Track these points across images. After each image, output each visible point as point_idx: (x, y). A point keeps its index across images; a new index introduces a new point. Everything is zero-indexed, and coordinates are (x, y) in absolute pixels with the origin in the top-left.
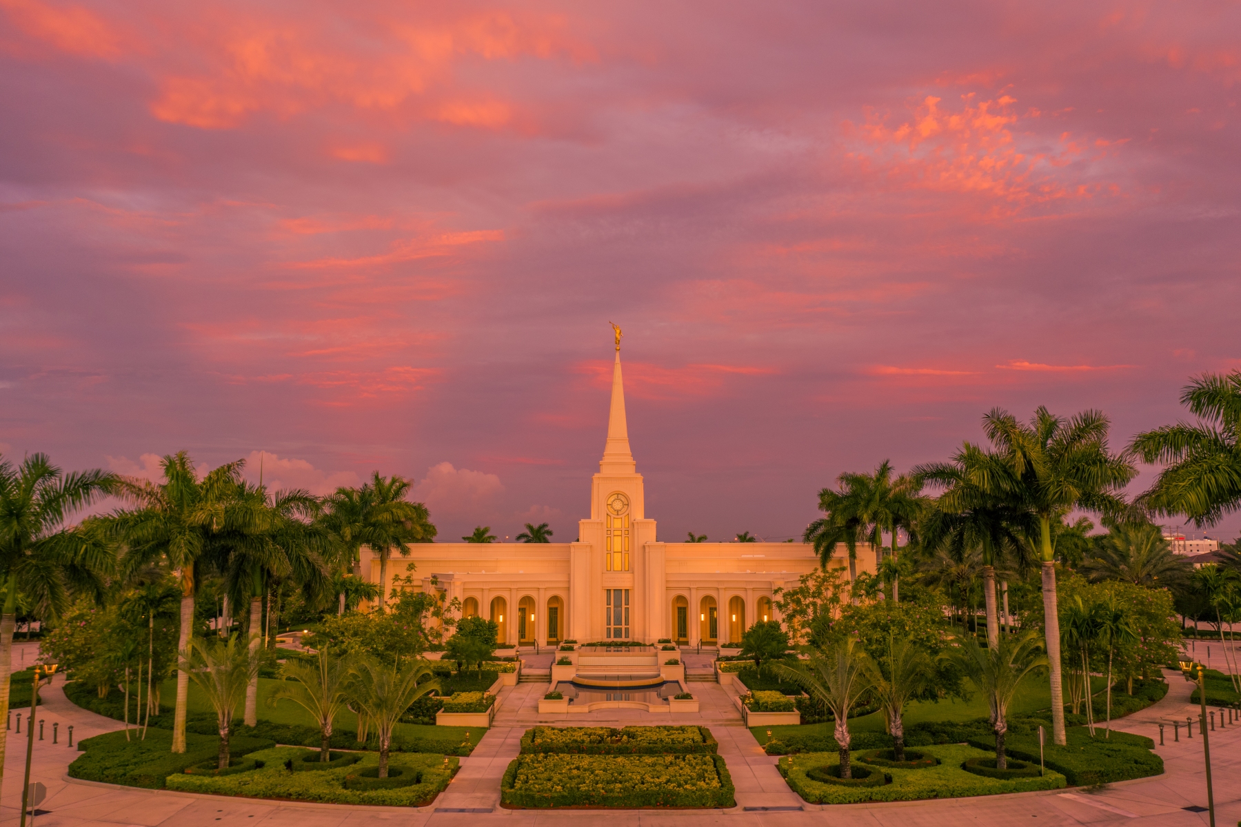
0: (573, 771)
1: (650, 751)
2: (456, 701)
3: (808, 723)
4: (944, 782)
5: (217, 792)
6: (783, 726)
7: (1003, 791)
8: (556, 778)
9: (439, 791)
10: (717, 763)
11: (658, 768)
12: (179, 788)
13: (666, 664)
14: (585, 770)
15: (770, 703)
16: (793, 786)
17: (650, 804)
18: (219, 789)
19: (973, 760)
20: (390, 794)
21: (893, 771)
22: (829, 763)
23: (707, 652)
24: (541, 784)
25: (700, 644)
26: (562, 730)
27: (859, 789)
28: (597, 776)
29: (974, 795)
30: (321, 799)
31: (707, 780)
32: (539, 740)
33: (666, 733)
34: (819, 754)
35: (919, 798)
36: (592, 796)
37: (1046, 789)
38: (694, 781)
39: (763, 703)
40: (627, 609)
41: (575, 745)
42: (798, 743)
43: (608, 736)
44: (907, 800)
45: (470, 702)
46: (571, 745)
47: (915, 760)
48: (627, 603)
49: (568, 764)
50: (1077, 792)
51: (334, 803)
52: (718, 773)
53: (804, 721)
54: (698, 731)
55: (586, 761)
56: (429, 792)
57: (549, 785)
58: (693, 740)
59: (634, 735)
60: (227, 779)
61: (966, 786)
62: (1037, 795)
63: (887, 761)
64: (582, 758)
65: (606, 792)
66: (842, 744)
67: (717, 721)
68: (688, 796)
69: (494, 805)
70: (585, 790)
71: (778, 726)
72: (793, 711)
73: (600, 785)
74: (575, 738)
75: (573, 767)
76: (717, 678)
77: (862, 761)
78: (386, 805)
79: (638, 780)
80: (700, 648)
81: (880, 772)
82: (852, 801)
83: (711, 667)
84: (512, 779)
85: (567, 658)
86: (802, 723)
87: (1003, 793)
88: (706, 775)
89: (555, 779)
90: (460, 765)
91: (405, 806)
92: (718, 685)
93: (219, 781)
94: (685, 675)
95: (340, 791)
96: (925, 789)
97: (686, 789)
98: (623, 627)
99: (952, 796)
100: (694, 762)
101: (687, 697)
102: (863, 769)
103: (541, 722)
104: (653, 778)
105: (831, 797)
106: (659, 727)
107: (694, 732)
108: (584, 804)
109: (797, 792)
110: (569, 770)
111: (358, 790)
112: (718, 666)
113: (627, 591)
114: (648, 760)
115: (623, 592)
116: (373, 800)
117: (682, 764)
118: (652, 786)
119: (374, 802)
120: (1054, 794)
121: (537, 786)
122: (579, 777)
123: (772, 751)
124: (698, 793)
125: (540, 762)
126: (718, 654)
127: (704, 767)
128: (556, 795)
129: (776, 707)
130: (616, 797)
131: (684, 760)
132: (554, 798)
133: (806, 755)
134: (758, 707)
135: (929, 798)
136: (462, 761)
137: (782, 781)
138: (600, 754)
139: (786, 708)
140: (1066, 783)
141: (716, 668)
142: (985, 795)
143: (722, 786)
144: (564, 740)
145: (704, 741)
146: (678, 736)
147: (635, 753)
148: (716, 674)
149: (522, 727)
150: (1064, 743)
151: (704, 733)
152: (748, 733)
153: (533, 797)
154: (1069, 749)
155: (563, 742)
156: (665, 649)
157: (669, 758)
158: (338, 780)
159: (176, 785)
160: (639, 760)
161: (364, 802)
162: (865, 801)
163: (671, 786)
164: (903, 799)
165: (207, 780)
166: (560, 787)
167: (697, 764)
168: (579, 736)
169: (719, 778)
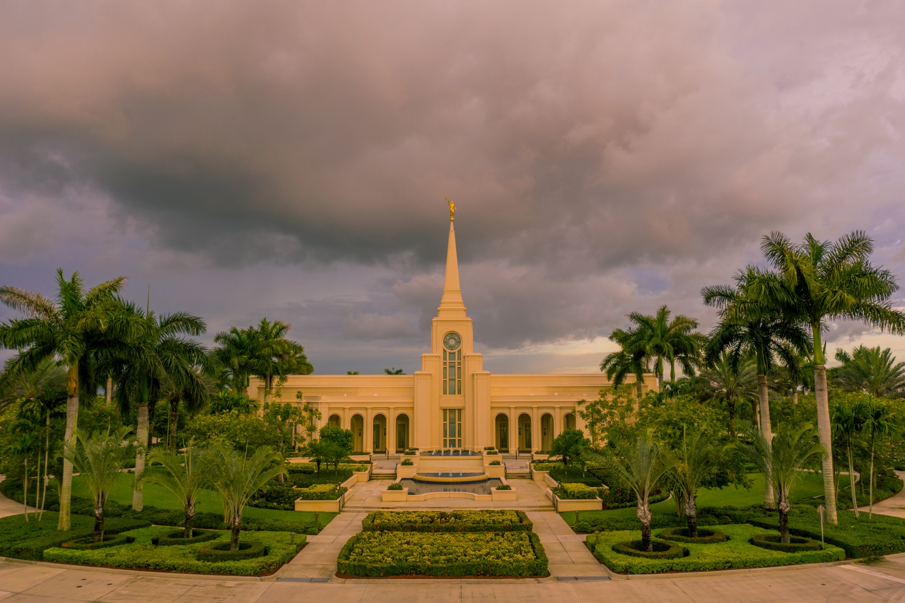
0: (404, 545)
1: (473, 530)
2: (312, 491)
3: (609, 508)
4: (737, 555)
5: (86, 563)
6: (587, 511)
7: (790, 562)
8: (387, 550)
9: (283, 563)
10: (533, 540)
11: (479, 543)
12: (54, 560)
13: (490, 464)
14: (415, 544)
15: (576, 491)
16: (600, 559)
17: (471, 574)
18: (88, 560)
19: (759, 537)
20: (236, 565)
21: (689, 546)
22: (631, 540)
23: (523, 458)
24: (373, 556)
25: (518, 452)
26: (398, 513)
27: (661, 560)
28: (425, 549)
29: (765, 567)
30: (175, 569)
31: (523, 554)
32: (378, 521)
33: (488, 515)
34: (621, 532)
35: (715, 569)
36: (419, 567)
37: (828, 561)
38: (511, 554)
39: (571, 492)
40: (460, 425)
41: (409, 525)
42: (602, 523)
43: (438, 518)
44: (704, 570)
45: (324, 491)
46: (405, 525)
47: (707, 536)
48: (460, 420)
49: (400, 539)
50: (856, 563)
51: (187, 573)
52: (533, 548)
53: (605, 507)
54: (516, 514)
55: (416, 537)
56: (273, 563)
57: (380, 557)
58: (511, 520)
59: (461, 517)
60: (96, 552)
61: (757, 558)
62: (821, 566)
63: (683, 537)
64: (413, 535)
65: (432, 563)
66: (645, 521)
67: (531, 507)
68: (506, 567)
69: (330, 576)
70: (413, 561)
71: (584, 511)
72: (596, 498)
73: (426, 557)
74: (409, 519)
75: (403, 541)
76: (531, 476)
77: (660, 538)
78: (233, 575)
79: (461, 553)
80: (518, 455)
81: (678, 546)
82: (655, 572)
83: (527, 468)
84: (348, 552)
85: (409, 460)
86: (604, 509)
87: (790, 564)
88: (522, 548)
89: (386, 552)
90: (307, 541)
91: (250, 575)
92: (532, 481)
93: (89, 554)
94: (506, 474)
95: (194, 562)
96: (720, 561)
97: (504, 561)
98: (457, 438)
99: (745, 567)
100: (511, 538)
101: (507, 488)
102: (662, 544)
103: (383, 508)
104: (475, 551)
105: (636, 568)
106: (482, 511)
107: (512, 515)
108: (411, 574)
109: (604, 564)
110: (400, 544)
111: (208, 561)
112: (532, 467)
113: (460, 410)
114: (471, 536)
115: (457, 412)
116: (221, 570)
117: (501, 539)
118: (473, 558)
119: (222, 572)
120: (835, 565)
121: (369, 558)
122: (408, 550)
123: (579, 531)
124: (515, 564)
125: (376, 538)
126: (532, 458)
127: (520, 542)
128: (385, 565)
129: (582, 495)
130: (441, 568)
131: (503, 536)
132: (384, 568)
133: (610, 533)
134: (566, 495)
135: (724, 569)
136: (309, 538)
137: (590, 555)
138: (430, 532)
139: (591, 496)
140: (845, 555)
141: (530, 468)
142: (775, 566)
143: (537, 558)
144: (400, 520)
145: (521, 522)
146: (498, 517)
147: (460, 531)
148: (531, 473)
149: (367, 512)
150: (836, 523)
151: (521, 516)
152: (558, 516)
153: (364, 567)
154: (841, 527)
155: (399, 523)
156: (489, 453)
157: (490, 535)
158: (194, 553)
159: (51, 558)
160: (463, 536)
161: (213, 572)
162: (666, 572)
163: (490, 558)
164: (701, 569)
165: (78, 553)
166: (390, 559)
167: (514, 540)
168: (413, 517)
169: (534, 551)
